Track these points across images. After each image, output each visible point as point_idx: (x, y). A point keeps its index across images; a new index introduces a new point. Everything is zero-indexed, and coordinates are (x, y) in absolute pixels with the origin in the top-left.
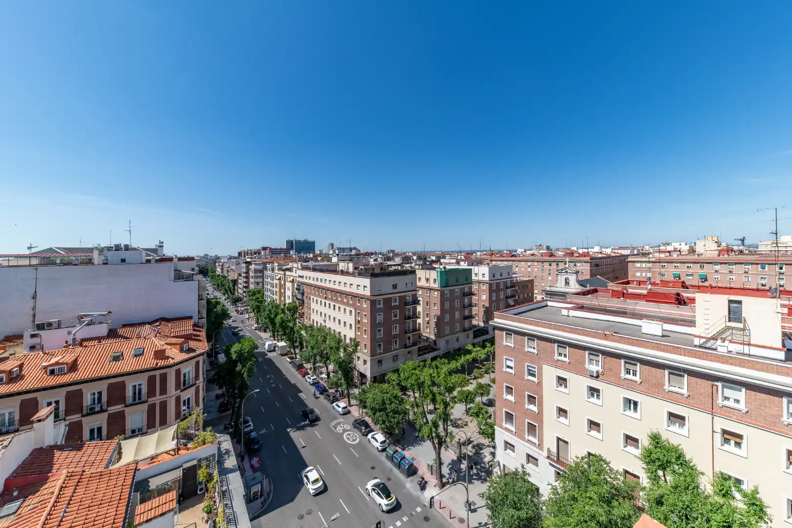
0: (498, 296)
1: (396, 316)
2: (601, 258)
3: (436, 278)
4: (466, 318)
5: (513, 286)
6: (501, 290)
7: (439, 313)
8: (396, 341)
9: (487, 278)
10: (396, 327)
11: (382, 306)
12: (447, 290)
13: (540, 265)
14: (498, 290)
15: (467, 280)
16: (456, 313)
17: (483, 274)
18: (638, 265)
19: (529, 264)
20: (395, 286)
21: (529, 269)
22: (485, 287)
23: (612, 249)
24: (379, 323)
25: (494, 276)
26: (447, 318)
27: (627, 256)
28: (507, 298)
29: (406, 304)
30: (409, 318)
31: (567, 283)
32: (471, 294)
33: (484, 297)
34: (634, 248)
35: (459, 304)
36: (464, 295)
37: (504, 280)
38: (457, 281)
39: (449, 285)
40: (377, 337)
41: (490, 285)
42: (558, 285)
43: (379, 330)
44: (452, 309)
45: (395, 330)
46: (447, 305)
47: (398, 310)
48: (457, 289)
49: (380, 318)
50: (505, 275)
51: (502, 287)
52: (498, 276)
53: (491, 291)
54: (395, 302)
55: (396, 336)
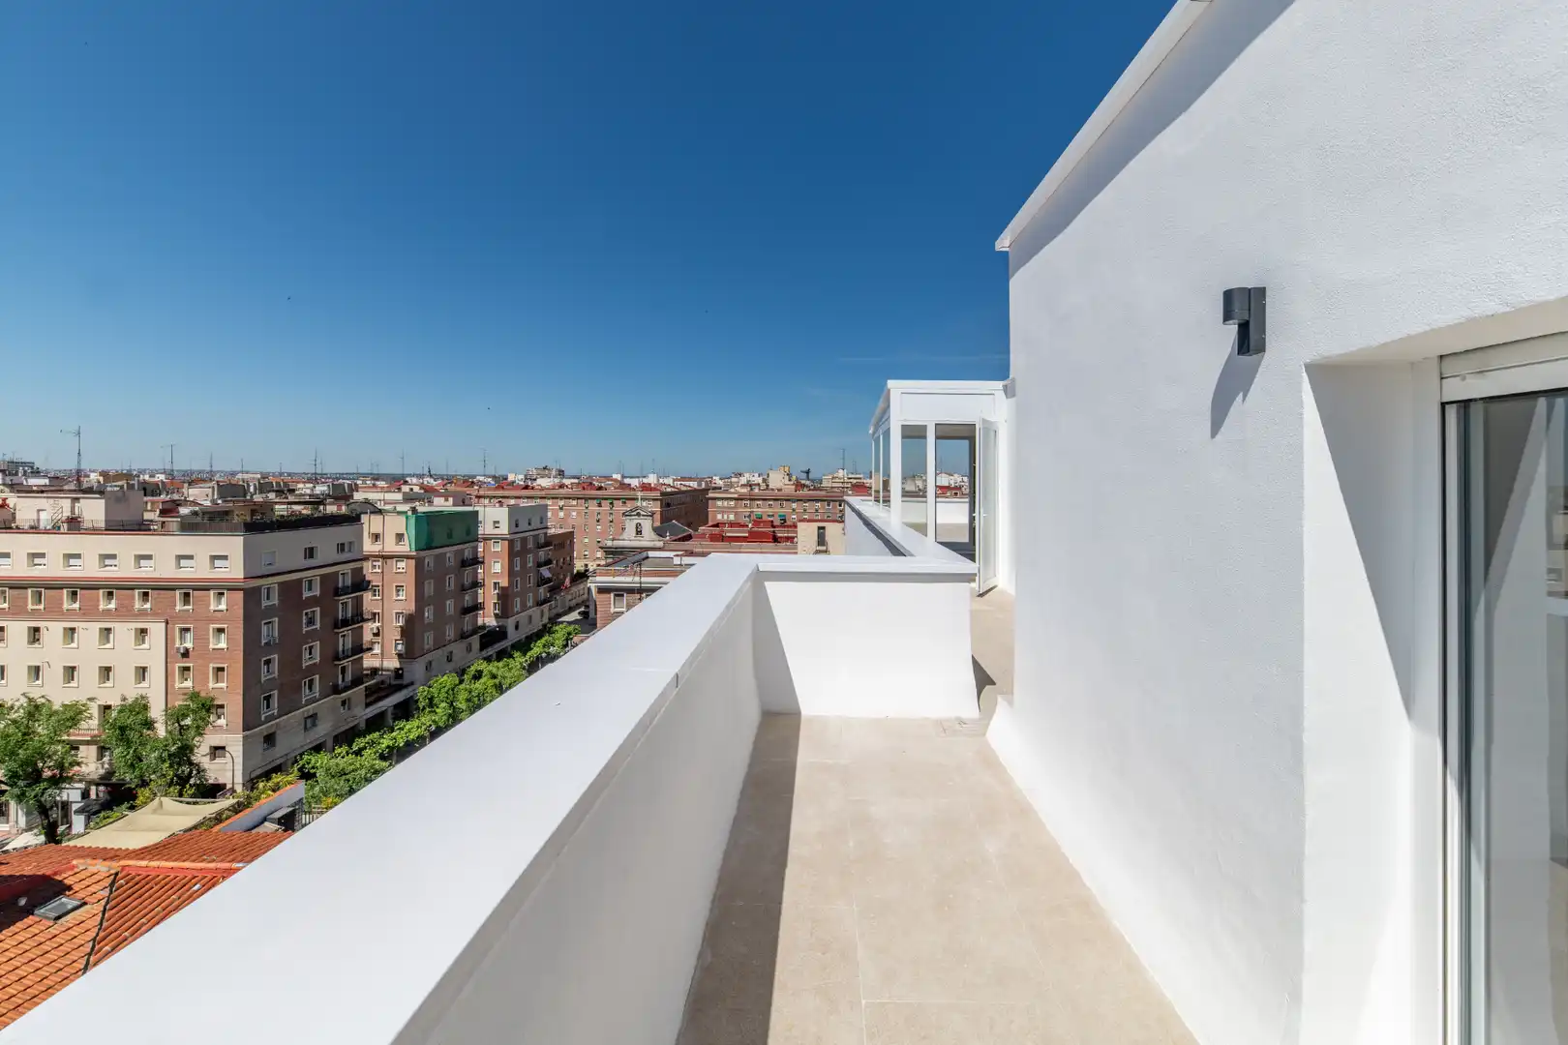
0: (524, 564)
1: (311, 622)
2: (671, 494)
3: (402, 530)
4: (467, 611)
5: (547, 544)
6: (529, 551)
7: (411, 607)
8: (311, 682)
9: (504, 529)
10: (311, 648)
11: (276, 602)
12: (429, 556)
13: (581, 506)
14: (524, 551)
15: (468, 533)
16: (448, 602)
17: (495, 522)
18: (719, 503)
19: (561, 503)
20: (310, 553)
21: (561, 514)
22: (499, 548)
23: (674, 480)
24: (266, 644)
25: (517, 526)
26: (428, 614)
27: (706, 490)
28: (540, 565)
29: (337, 592)
30: (345, 623)
31: (639, 532)
32: (476, 561)
33: (497, 568)
34: (702, 480)
35: (452, 584)
36: (464, 564)
37: (536, 532)
38: (450, 536)
39: (434, 545)
40: (263, 679)
41: (511, 543)
42: (625, 536)
43: (268, 662)
44: (440, 595)
45: (308, 656)
46: (429, 588)
47: (318, 609)
48: (449, 552)
49: (270, 631)
50: (536, 524)
51: (530, 545)
52: (524, 526)
53: (512, 554)
54: (310, 589)
55: (312, 669)
